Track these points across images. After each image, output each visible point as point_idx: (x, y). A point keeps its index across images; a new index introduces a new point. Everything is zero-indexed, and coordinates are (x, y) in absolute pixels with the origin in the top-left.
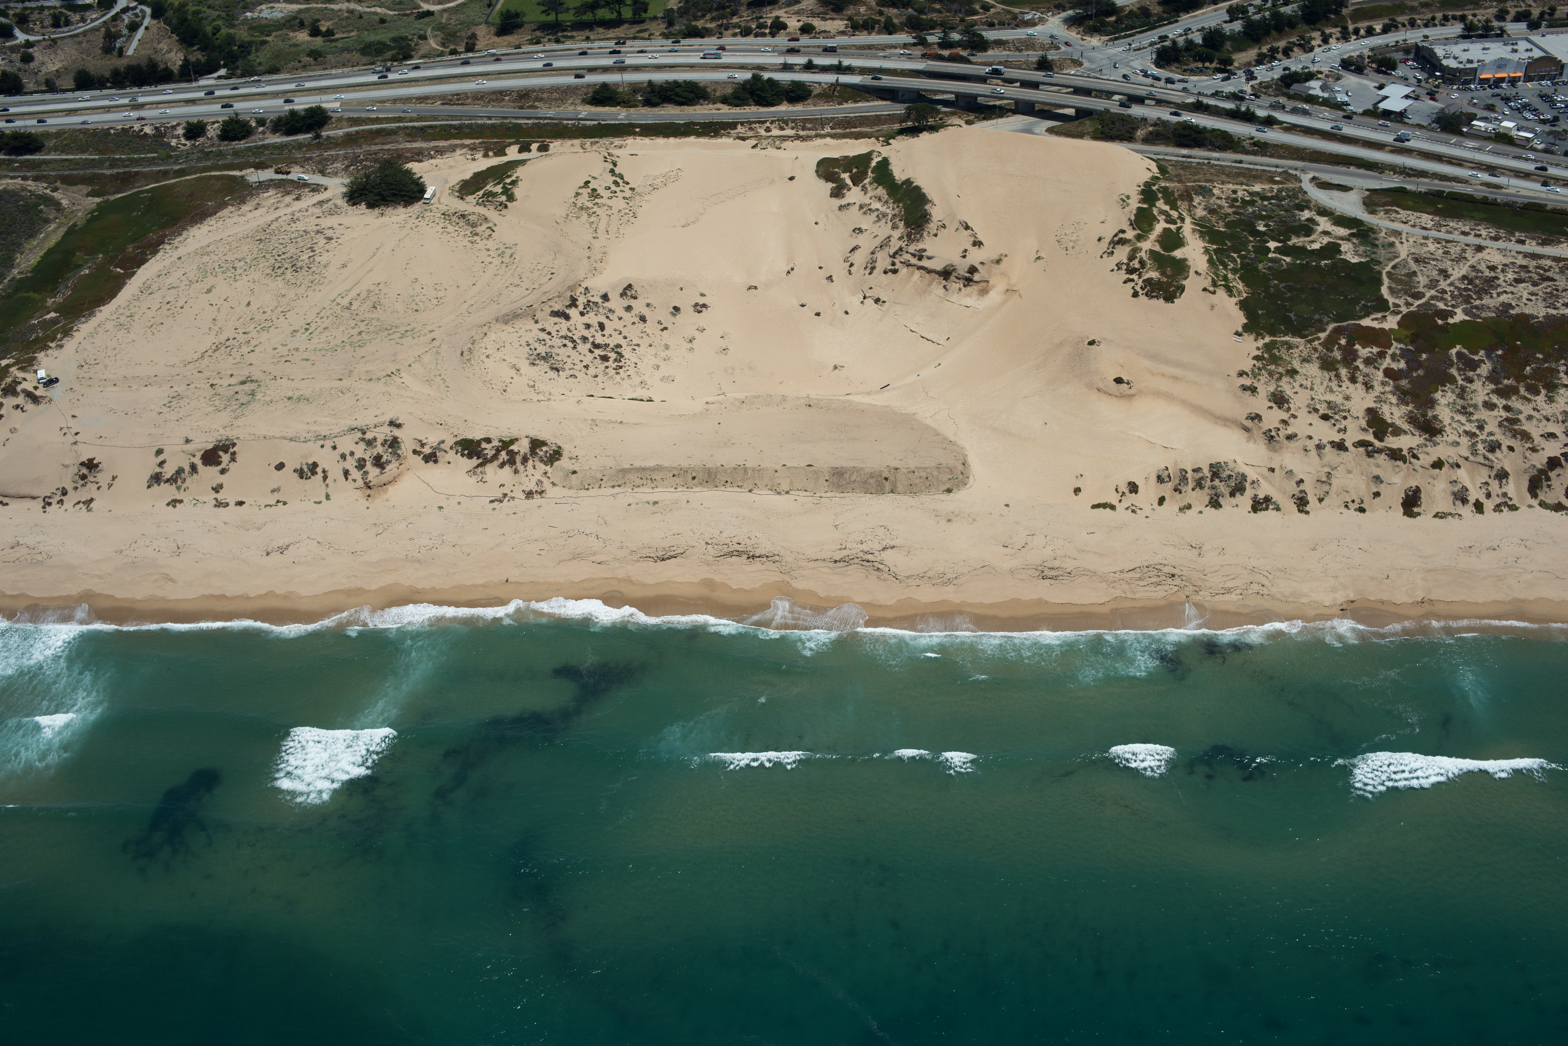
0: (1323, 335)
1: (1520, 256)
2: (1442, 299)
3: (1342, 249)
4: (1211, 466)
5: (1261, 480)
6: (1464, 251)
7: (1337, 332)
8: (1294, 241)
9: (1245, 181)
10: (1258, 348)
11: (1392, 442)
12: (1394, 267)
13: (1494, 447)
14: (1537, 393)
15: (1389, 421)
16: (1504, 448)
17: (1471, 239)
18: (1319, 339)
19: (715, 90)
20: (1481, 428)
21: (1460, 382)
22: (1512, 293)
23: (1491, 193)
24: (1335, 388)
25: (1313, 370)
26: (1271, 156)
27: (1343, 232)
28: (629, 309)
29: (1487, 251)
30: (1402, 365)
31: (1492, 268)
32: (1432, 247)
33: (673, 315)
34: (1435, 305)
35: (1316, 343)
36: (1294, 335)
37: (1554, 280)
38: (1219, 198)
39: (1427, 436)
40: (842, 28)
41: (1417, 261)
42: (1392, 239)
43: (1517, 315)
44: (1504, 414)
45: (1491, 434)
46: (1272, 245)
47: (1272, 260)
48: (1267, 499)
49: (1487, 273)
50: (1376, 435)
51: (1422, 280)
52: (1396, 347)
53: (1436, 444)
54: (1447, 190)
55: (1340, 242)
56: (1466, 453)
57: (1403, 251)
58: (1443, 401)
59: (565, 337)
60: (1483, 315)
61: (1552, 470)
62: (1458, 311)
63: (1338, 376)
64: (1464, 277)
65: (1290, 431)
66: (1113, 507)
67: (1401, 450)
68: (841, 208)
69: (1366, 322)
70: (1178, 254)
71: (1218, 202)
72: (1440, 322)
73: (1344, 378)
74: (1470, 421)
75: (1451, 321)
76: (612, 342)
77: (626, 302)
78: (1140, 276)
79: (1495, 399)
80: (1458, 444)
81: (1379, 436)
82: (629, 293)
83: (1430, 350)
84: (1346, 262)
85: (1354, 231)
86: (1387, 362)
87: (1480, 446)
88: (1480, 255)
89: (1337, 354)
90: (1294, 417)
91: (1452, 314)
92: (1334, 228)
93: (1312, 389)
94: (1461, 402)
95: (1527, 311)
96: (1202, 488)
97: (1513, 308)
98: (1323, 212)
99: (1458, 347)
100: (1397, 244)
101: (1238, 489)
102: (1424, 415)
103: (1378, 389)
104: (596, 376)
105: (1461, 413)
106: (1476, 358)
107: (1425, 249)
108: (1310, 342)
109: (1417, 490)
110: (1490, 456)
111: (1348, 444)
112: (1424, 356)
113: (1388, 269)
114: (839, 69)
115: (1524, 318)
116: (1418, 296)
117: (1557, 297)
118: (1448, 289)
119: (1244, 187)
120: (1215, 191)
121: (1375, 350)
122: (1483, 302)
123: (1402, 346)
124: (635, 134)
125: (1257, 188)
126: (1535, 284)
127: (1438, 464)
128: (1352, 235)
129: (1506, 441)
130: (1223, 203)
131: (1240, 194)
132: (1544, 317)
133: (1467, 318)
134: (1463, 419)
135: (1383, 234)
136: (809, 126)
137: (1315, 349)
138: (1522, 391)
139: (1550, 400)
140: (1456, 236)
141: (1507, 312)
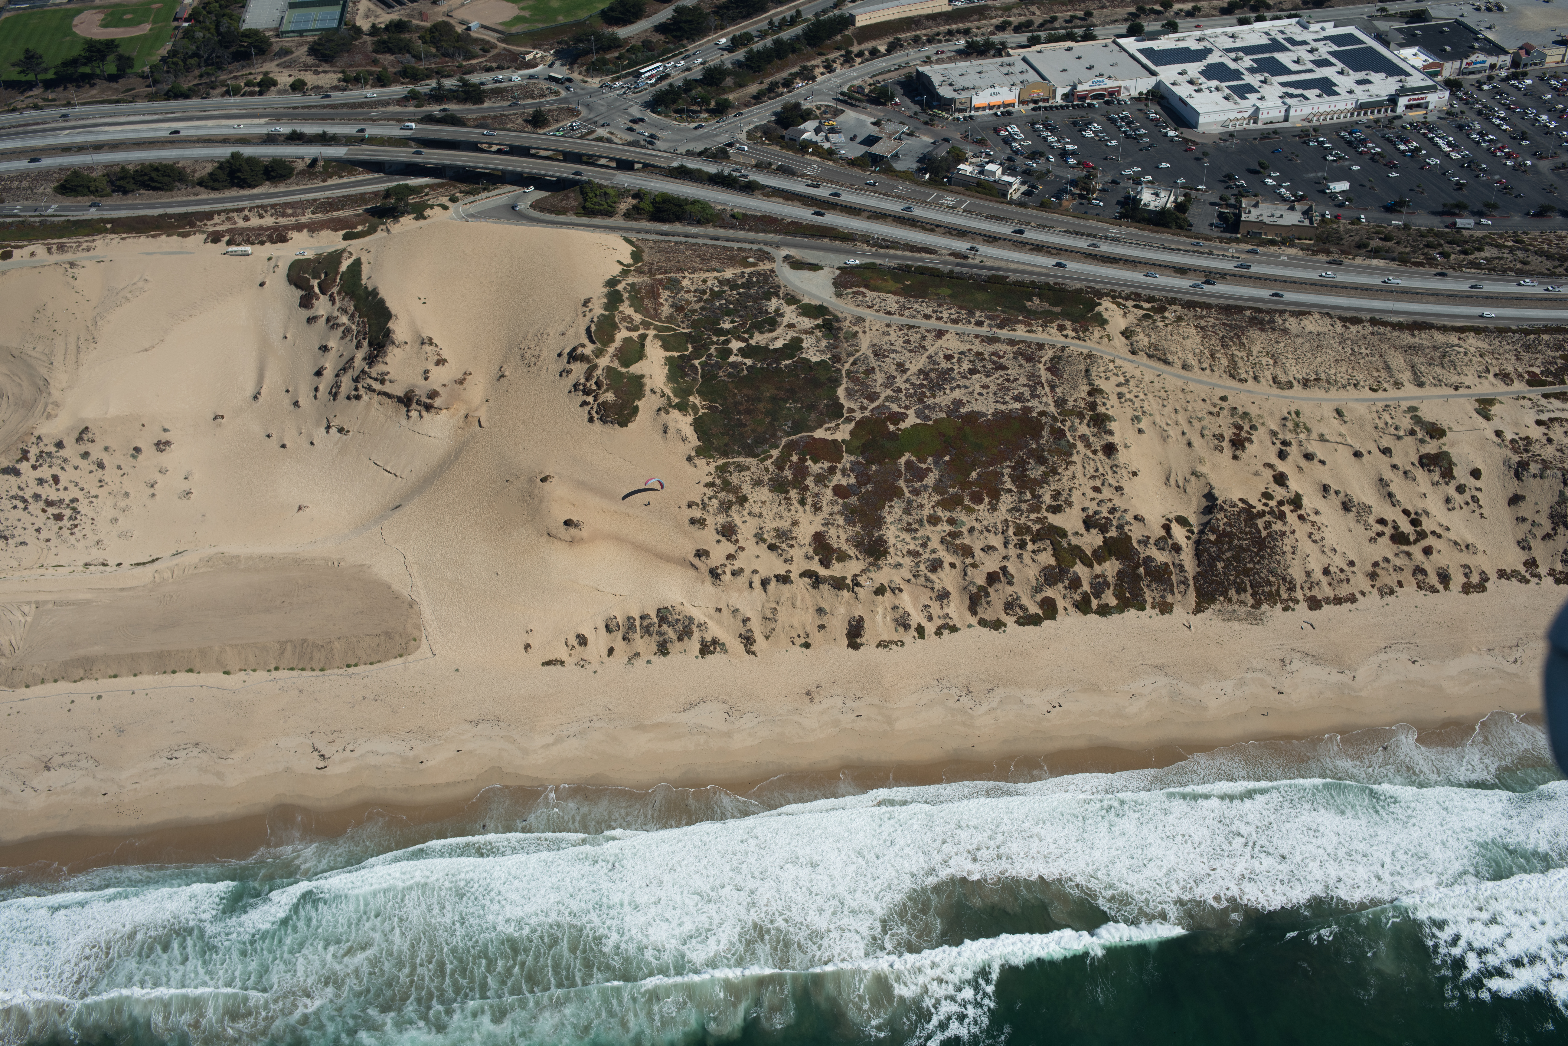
0: (775, 453)
1: (977, 341)
2: (897, 399)
3: (804, 345)
4: (659, 611)
5: (709, 622)
6: (924, 338)
7: (790, 447)
8: (759, 339)
9: (718, 266)
10: (710, 474)
11: (837, 570)
12: (854, 363)
13: (936, 566)
14: (980, 501)
15: (835, 546)
16: (946, 565)
17: (933, 323)
18: (771, 457)
19: (194, 171)
20: (924, 545)
21: (908, 495)
22: (966, 387)
23: (958, 265)
24: (785, 514)
25: (764, 493)
26: (748, 230)
27: (807, 323)
28: (86, 455)
29: (947, 336)
30: (852, 480)
31: (948, 357)
32: (893, 336)
33: (133, 456)
34: (888, 408)
35: (769, 462)
36: (747, 455)
37: (1007, 369)
38: (688, 291)
39: (871, 560)
40: (335, 83)
41: (876, 354)
42: (856, 328)
43: (967, 414)
44: (948, 528)
45: (934, 551)
46: (735, 345)
47: (734, 365)
48: (715, 642)
49: (945, 365)
50: (821, 562)
51: (880, 378)
52: (847, 459)
53: (879, 568)
54: (916, 264)
55: (803, 336)
56: (909, 576)
57: (865, 343)
58: (889, 519)
59: (14, 497)
60: (934, 416)
61: (990, 585)
62: (911, 413)
63: (788, 499)
64: (921, 371)
65: (737, 565)
66: (562, 663)
67: (844, 578)
68: (309, 320)
69: (819, 434)
70: (636, 369)
71: (686, 296)
72: (892, 428)
73: (794, 501)
74: (914, 538)
75: (903, 426)
76: (67, 497)
77: (83, 448)
78: (596, 399)
79: (940, 512)
80: (900, 565)
81: (825, 563)
82: (85, 437)
83: (880, 462)
84: (806, 361)
85: (819, 321)
86: (838, 479)
87: (922, 567)
88: (939, 342)
89: (788, 474)
90: (742, 549)
91: (903, 417)
92: (799, 319)
93: (761, 515)
94: (907, 518)
95: (977, 409)
96: (650, 635)
97: (964, 405)
98: (791, 300)
99: (907, 455)
100: (861, 334)
101: (685, 633)
102: (870, 535)
103: (826, 509)
104: (48, 540)
105: (907, 530)
106: (924, 466)
107: (887, 338)
108: (762, 461)
109: (861, 620)
110: (932, 576)
111: (794, 576)
112: (874, 468)
113: (847, 366)
114: (324, 139)
115: (973, 416)
116: (872, 397)
117: (1008, 389)
118: (903, 387)
119: (716, 274)
120: (685, 283)
121: (826, 465)
122: (937, 400)
123: (853, 458)
124: (106, 231)
125: (729, 274)
126: (988, 375)
127: (880, 591)
128: (818, 326)
129: (948, 558)
130: (691, 297)
131: (709, 284)
132: (993, 414)
133: (919, 421)
134: (907, 537)
135: (847, 323)
136: (290, 211)
137: (767, 470)
138: (967, 501)
139: (993, 508)
140: (919, 321)
141: (957, 410)
